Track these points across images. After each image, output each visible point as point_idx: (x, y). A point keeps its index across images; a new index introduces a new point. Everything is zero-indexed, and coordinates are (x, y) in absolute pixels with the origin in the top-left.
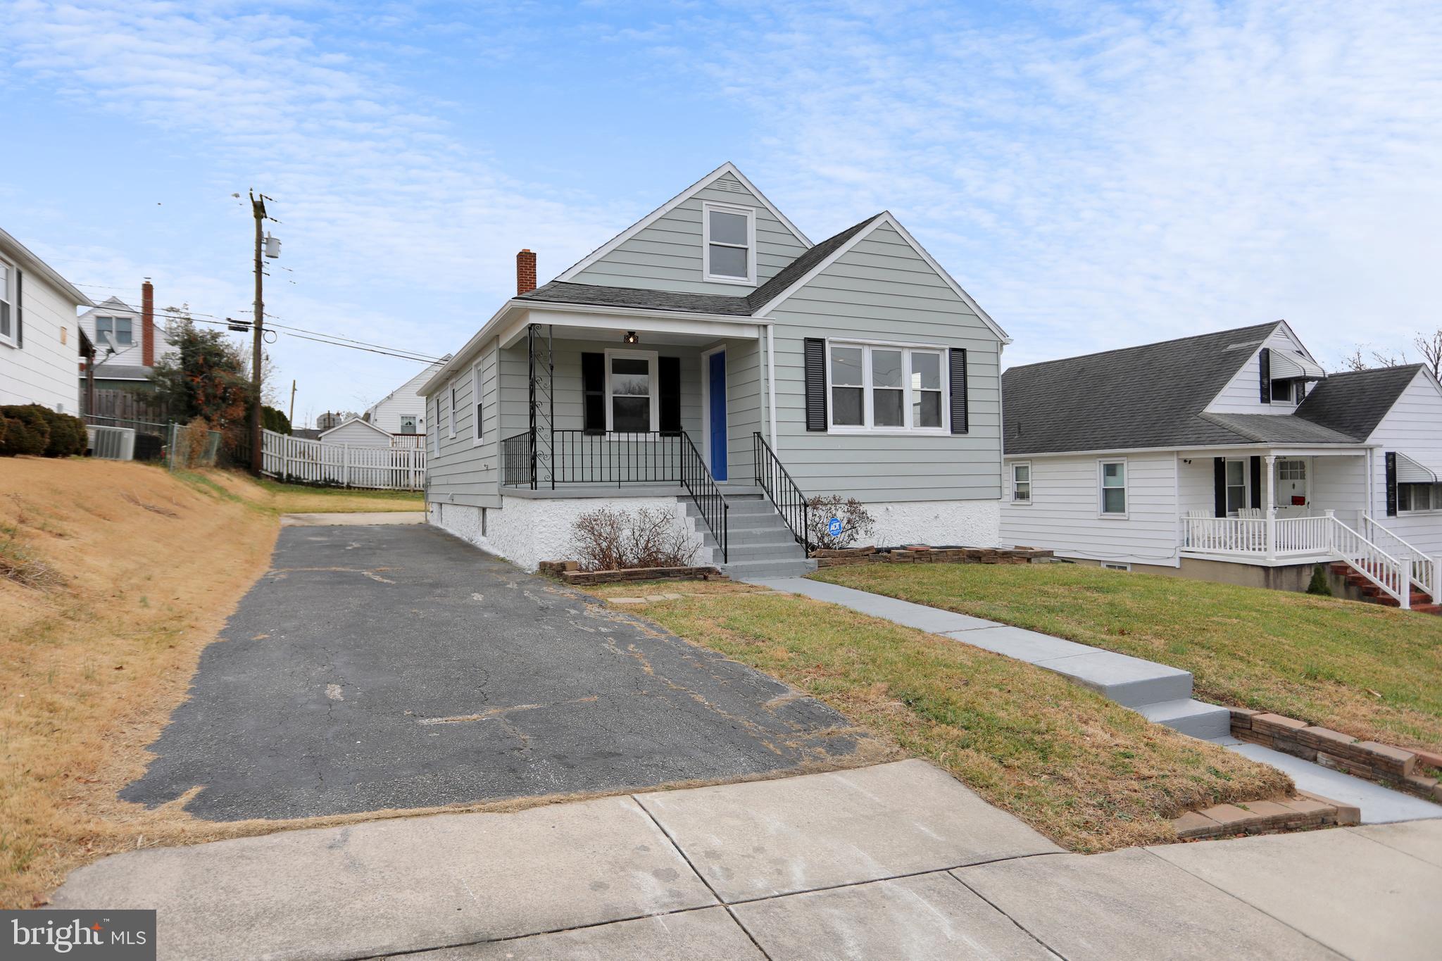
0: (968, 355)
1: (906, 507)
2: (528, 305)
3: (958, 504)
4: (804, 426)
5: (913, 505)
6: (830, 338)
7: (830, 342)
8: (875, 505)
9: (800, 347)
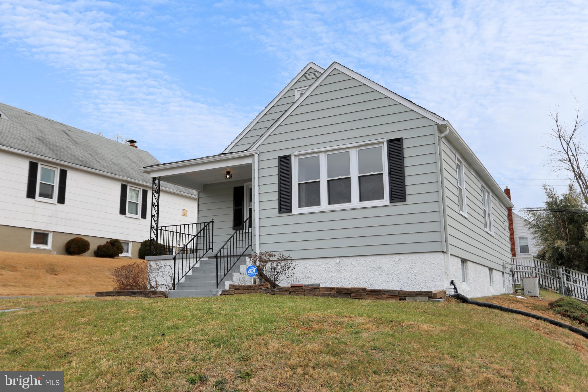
0: (404, 141)
1: (353, 261)
2: (146, 170)
3: (401, 257)
4: (277, 210)
5: (358, 258)
6: (294, 153)
7: (295, 156)
8: (329, 259)
9: (276, 163)
